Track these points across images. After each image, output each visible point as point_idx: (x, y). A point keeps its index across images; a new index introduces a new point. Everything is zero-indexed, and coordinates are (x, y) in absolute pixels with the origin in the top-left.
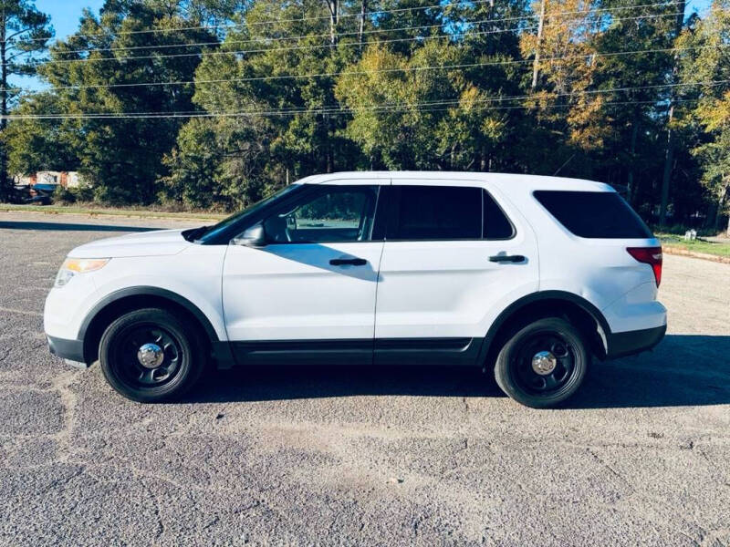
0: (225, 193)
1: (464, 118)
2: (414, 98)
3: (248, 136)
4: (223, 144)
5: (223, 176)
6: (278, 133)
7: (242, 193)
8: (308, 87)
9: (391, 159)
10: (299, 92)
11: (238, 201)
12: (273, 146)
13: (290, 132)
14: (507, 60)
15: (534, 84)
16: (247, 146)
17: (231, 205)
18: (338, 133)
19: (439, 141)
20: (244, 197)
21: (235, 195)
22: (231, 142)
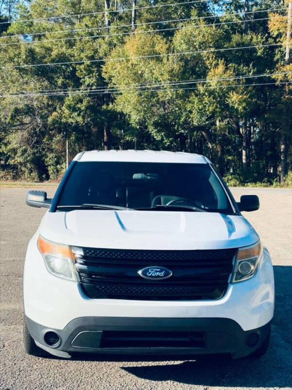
0: (11, 162)
1: (211, 93)
2: (166, 76)
3: (29, 110)
4: (6, 119)
5: (9, 147)
6: (55, 108)
7: (27, 162)
8: (82, 67)
9: (155, 128)
10: (75, 70)
11: (23, 169)
12: (50, 119)
13: (64, 108)
14: (257, 38)
15: (287, 57)
16: (27, 120)
17: (17, 173)
18: (111, 106)
19: (191, 112)
20: (28, 165)
21: (21, 164)
22: (13, 117)
